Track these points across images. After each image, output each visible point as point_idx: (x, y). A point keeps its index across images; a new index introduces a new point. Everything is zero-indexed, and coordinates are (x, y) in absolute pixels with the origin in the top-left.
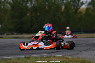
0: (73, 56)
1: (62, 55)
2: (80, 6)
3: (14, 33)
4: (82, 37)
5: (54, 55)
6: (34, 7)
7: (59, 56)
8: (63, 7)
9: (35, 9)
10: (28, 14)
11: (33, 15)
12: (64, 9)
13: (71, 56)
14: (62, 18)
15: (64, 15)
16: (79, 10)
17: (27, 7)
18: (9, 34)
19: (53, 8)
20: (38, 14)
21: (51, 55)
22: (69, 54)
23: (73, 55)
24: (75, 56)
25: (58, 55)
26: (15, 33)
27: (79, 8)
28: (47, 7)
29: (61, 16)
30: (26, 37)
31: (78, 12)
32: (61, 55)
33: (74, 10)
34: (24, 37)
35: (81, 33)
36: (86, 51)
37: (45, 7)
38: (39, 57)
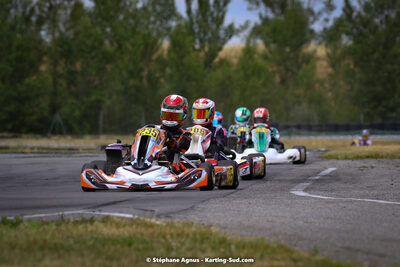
0: (171, 218)
1: (134, 215)
2: (224, 42)
5: (106, 214)
6: (61, 42)
7: (123, 218)
8: (166, 44)
9: (65, 50)
10: (43, 68)
11: (60, 69)
12: (169, 51)
13: (167, 215)
14: (162, 80)
16: (221, 54)
17: (41, 41)
19: (128, 45)
20: (78, 66)
21: (98, 213)
22: (157, 210)
23: (173, 213)
24: (181, 216)
25: (121, 212)
27: (220, 49)
28: (107, 42)
29: (157, 75)
30: (32, 148)
31: (217, 60)
32: (130, 213)
33: (202, 54)
34: (25, 148)
37: (101, 43)
38: (52, 221)
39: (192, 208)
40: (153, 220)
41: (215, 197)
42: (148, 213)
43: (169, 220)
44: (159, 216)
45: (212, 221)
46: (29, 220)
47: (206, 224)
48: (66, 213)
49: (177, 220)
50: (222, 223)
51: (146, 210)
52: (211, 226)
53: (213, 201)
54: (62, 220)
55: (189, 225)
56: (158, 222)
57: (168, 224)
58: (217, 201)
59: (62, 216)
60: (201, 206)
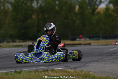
0: (76, 69)
1: (63, 68)
3: (16, 40)
4: (100, 44)
6: (41, 7)
8: (77, 7)
9: (42, 10)
10: (34, 17)
11: (40, 17)
12: (79, 10)
13: (74, 68)
14: (77, 20)
15: (79, 17)
16: (97, 10)
18: (10, 42)
19: (64, 8)
20: (46, 16)
24: (80, 68)
26: (18, 41)
27: (97, 8)
28: (57, 8)
29: (75, 18)
33: (90, 11)
35: (99, 40)
36: (96, 62)
37: (55, 7)
38: (33, 71)
39: (84, 66)
40: (69, 70)
41: (93, 61)
42: (67, 68)
43: (75, 70)
44: (71, 69)
45: (91, 70)
46: (25, 71)
47: (88, 71)
48: (38, 68)
49: (78, 70)
50: (94, 70)
51: (67, 67)
52: (90, 72)
53: (92, 63)
54: (37, 71)
55: (82, 71)
56: (71, 71)
57: (74, 71)
58: (94, 63)
59: (37, 69)
60: (87, 65)
